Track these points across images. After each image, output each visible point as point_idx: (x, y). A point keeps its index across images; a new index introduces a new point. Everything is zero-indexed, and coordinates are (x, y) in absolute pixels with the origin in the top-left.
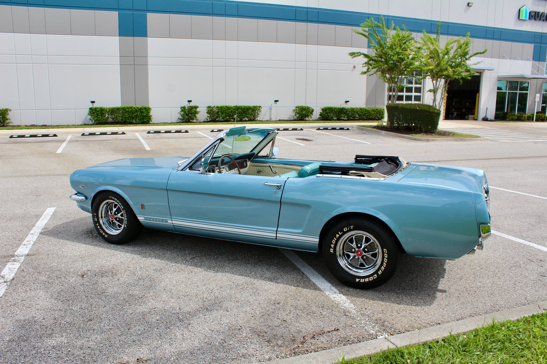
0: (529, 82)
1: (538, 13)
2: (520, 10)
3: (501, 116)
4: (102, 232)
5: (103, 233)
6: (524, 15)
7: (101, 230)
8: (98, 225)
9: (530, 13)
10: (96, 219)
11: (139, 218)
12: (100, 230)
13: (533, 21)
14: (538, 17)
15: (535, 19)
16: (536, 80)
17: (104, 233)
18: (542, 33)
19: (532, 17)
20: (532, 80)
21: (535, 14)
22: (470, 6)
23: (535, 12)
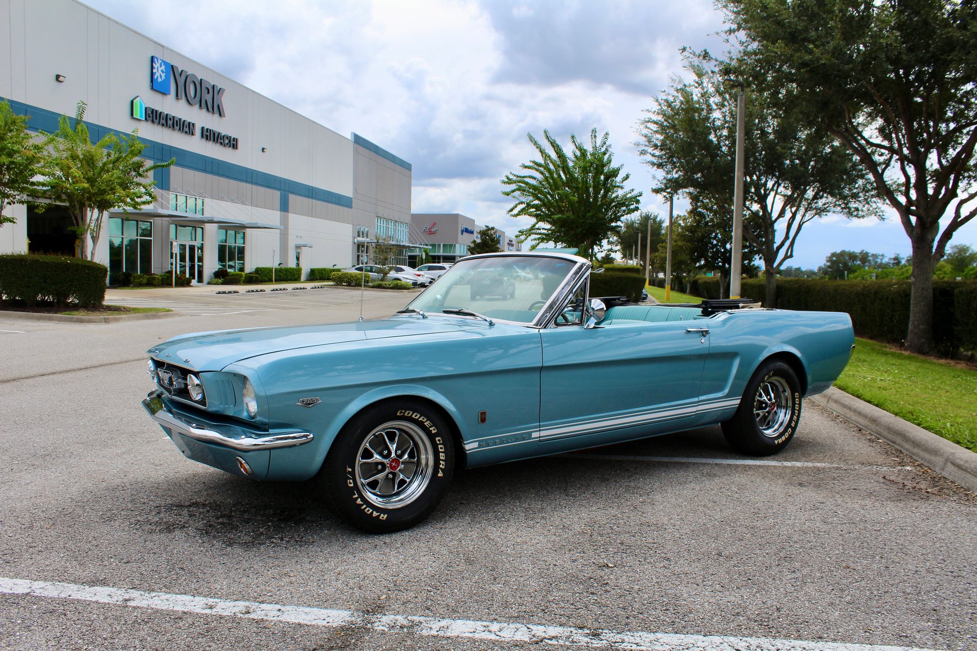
0: (151, 222)
1: (156, 111)
2: (132, 102)
3: (121, 279)
4: (369, 510)
5: (372, 513)
6: (139, 113)
7: (365, 508)
8: (357, 496)
9: (146, 108)
10: (351, 481)
11: (467, 447)
12: (365, 506)
13: (149, 124)
14: (156, 119)
15: (153, 122)
16: (160, 218)
17: (374, 512)
18: (163, 145)
19: (149, 117)
20: (155, 218)
21: (152, 113)
22: (61, 82)
23: (153, 110)
